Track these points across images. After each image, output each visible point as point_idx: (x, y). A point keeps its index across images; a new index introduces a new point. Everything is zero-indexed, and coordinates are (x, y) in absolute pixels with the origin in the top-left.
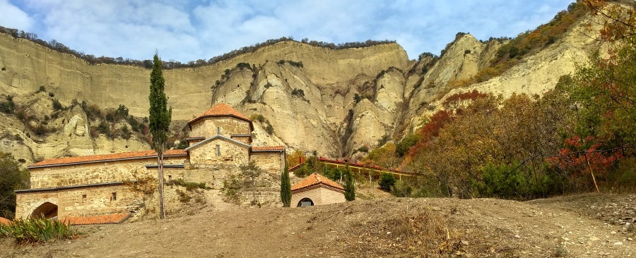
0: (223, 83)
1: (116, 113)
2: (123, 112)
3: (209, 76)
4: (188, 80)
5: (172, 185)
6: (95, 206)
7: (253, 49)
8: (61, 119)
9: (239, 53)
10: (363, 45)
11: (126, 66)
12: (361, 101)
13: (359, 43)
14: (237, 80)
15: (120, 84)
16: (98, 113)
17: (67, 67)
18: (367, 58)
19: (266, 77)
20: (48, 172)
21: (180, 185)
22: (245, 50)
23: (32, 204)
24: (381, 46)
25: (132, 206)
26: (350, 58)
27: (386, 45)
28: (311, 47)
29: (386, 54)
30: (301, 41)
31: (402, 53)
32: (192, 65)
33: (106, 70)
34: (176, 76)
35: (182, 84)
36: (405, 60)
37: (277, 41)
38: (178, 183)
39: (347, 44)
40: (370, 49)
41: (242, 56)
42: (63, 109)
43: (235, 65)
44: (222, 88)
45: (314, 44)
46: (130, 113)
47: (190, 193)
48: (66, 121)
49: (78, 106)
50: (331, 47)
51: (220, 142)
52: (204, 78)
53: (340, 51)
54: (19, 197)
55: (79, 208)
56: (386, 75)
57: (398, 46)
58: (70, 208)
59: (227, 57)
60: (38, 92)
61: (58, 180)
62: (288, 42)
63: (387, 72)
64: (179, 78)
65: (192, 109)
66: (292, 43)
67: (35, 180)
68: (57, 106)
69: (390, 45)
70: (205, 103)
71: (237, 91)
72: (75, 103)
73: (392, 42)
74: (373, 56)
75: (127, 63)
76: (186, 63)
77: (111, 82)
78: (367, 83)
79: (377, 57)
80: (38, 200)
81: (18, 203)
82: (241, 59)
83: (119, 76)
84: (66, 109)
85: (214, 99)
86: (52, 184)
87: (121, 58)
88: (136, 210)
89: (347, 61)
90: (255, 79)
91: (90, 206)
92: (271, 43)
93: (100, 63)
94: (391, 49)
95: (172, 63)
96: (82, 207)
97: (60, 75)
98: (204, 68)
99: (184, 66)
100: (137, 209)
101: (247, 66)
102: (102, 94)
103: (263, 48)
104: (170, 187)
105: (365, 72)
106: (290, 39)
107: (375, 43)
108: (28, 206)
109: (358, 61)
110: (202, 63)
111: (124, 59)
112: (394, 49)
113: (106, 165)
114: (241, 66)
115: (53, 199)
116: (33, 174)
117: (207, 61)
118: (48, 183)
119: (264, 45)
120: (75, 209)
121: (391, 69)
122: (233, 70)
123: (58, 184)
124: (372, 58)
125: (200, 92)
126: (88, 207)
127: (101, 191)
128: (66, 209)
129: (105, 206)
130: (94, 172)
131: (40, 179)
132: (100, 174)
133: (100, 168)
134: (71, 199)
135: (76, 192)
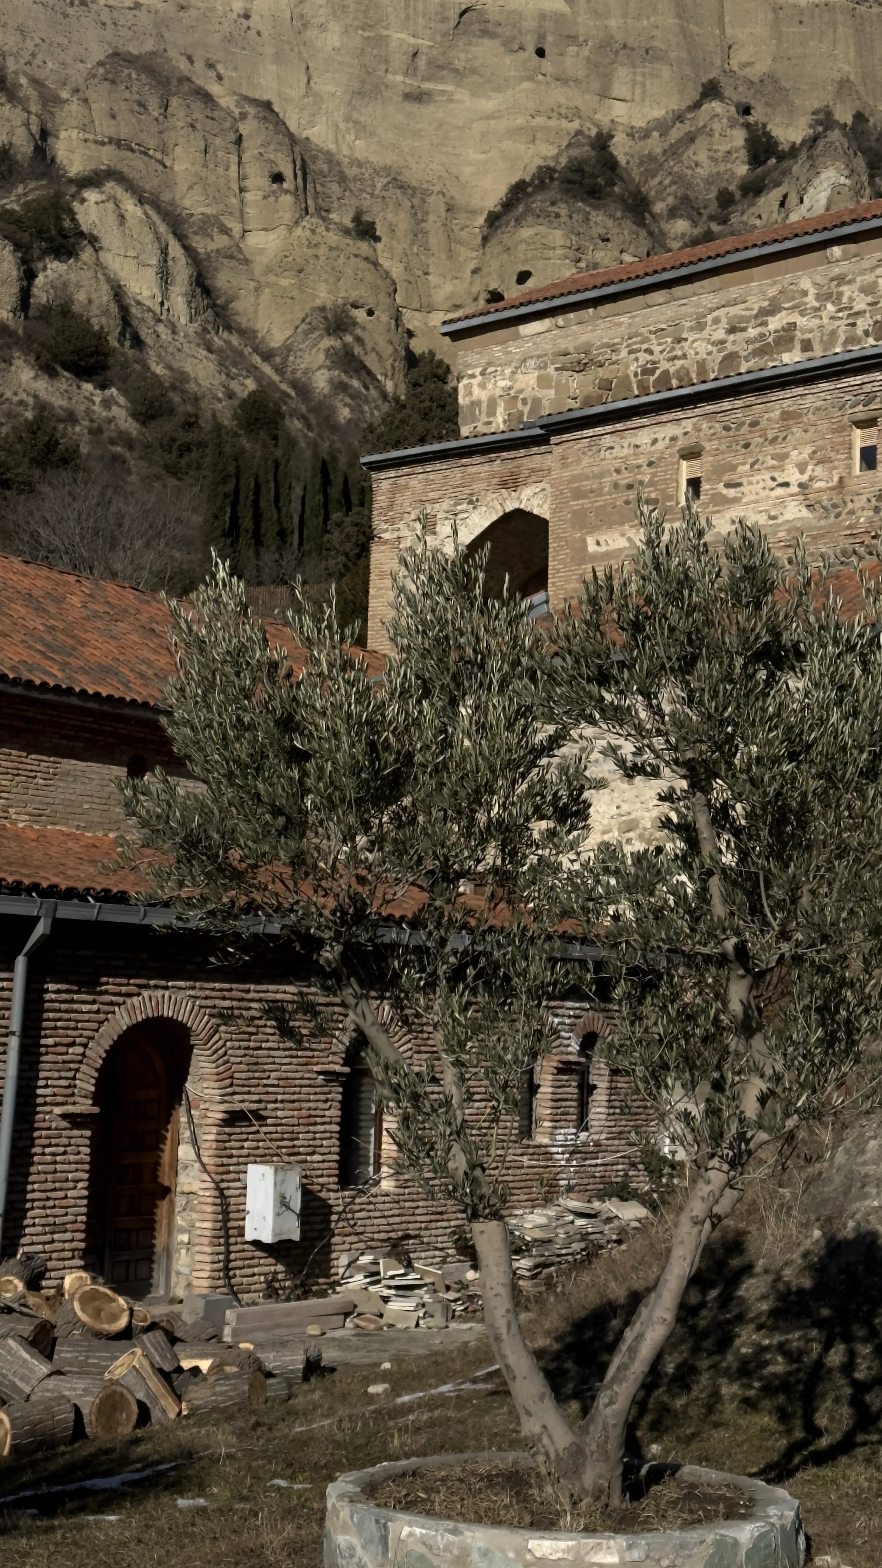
6: (753, 520)
8: (775, 195)
42: (781, 157)
48: (793, 199)
49: (835, 135)
58: (615, 540)
60: (695, 107)
61: (585, 381)
68: (761, 146)
72: (825, 122)
80: (478, 502)
84: (794, 151)
113: (838, 263)
115: (542, 493)
116: (471, 360)
127: (786, 416)
128: (592, 548)
129: (805, 513)
130: (773, 309)
131: (502, 383)
132: (801, 321)
133: (806, 284)
134: (616, 485)
135: (643, 438)
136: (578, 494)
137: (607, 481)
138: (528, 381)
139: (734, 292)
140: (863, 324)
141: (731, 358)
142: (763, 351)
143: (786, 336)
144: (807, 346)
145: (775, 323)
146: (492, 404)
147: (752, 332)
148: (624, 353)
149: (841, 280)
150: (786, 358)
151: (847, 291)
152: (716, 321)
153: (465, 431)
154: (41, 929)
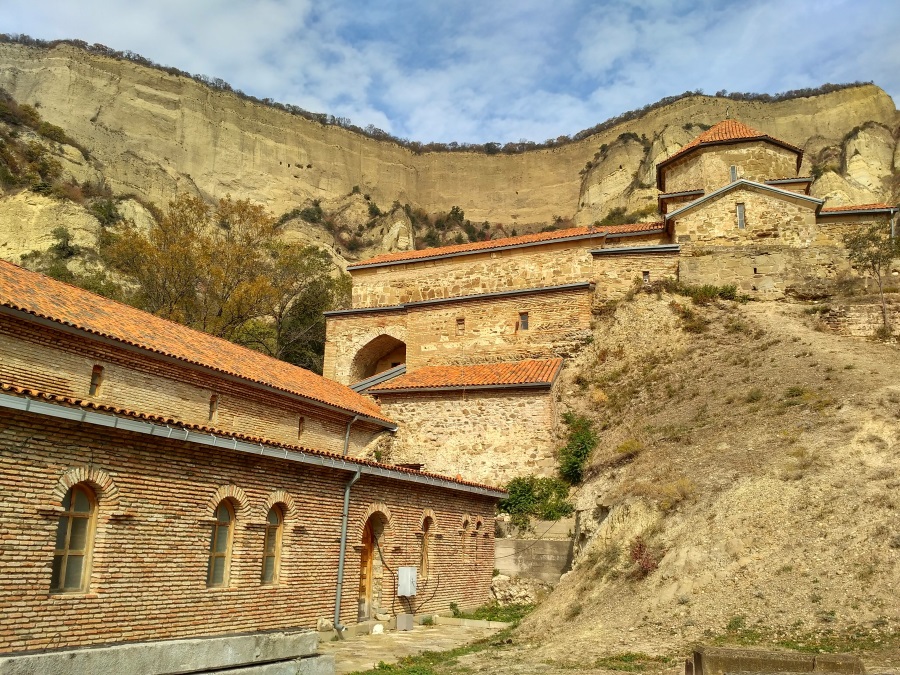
0: (597, 165)
1: (448, 218)
2: (456, 216)
3: (574, 159)
4: (545, 166)
5: (658, 291)
6: (484, 343)
7: (641, 114)
8: (379, 228)
9: (619, 121)
10: (816, 93)
11: (461, 154)
12: (823, 177)
13: (809, 90)
14: (620, 158)
15: (455, 179)
16: (425, 219)
17: (387, 160)
18: (824, 111)
19: (666, 150)
20: (385, 276)
21: (677, 291)
22: (629, 117)
23: (355, 340)
24: (848, 90)
25: (564, 343)
26: (795, 113)
27: (856, 89)
28: (731, 102)
29: (856, 103)
30: (714, 95)
31: (884, 101)
32: (550, 145)
33: (435, 161)
34: (528, 161)
35: (536, 173)
36: (889, 110)
37: (677, 98)
38: (671, 287)
39: (789, 92)
40: (830, 97)
41: (624, 125)
42: (381, 216)
43: (614, 138)
44: (596, 172)
45: (736, 97)
46: (466, 218)
47: (704, 309)
48: (385, 231)
49: (401, 210)
50: (764, 99)
51: (745, 196)
52: (568, 161)
53: (779, 104)
54: (331, 324)
55: (448, 346)
56: (861, 134)
57: (877, 90)
58: (432, 347)
59: (600, 129)
60: (350, 195)
61: (402, 292)
62: (695, 99)
63: (863, 129)
64: (533, 164)
65: (550, 207)
66: (700, 98)
67: (360, 292)
68: (374, 211)
69: (864, 88)
70: (568, 197)
71: (618, 174)
72: (397, 205)
73: (866, 84)
74: (835, 107)
75: (463, 149)
76: (542, 143)
77: (442, 177)
78: (826, 149)
79: (841, 108)
80: (367, 331)
81: (328, 336)
82: (622, 128)
83: (452, 168)
84: (386, 215)
85: (583, 190)
86: (391, 299)
87: (455, 144)
88: (574, 351)
89: (791, 118)
90: (647, 154)
91: (472, 343)
92: (668, 102)
93: (428, 151)
94: (866, 94)
95: (523, 144)
96: (456, 345)
97: (378, 171)
98: (567, 147)
99: (540, 147)
100: (576, 349)
101: (634, 136)
102: (430, 193)
103: (654, 112)
104: (654, 296)
105: (822, 133)
106: (698, 94)
107: (837, 88)
108: (348, 343)
109: (809, 117)
110: (564, 141)
111: (460, 144)
112: (871, 93)
113: (495, 260)
114: (625, 138)
115: (395, 330)
116: (357, 280)
117: (571, 137)
118: (383, 299)
119: (657, 106)
120: (442, 349)
121: (867, 125)
122: (612, 144)
123: (402, 299)
124: (833, 112)
125: (562, 182)
126: (469, 344)
127: (495, 309)
128: (423, 349)
129: (503, 342)
130: (471, 273)
131: (369, 289)
132: (482, 277)
133: (483, 265)
134: (432, 328)
135: (443, 312)
136: (417, 331)
137: (429, 327)
138: (379, 289)
139: (457, 265)
140: (503, 280)
141: (456, 288)
142: (468, 286)
143: (476, 282)
144: (484, 286)
145: (473, 277)
146: (365, 297)
147: (464, 280)
148: (417, 283)
149: (496, 265)
150: (476, 289)
151: (498, 269)
152: (451, 275)
153: (354, 306)
154: (357, 476)
